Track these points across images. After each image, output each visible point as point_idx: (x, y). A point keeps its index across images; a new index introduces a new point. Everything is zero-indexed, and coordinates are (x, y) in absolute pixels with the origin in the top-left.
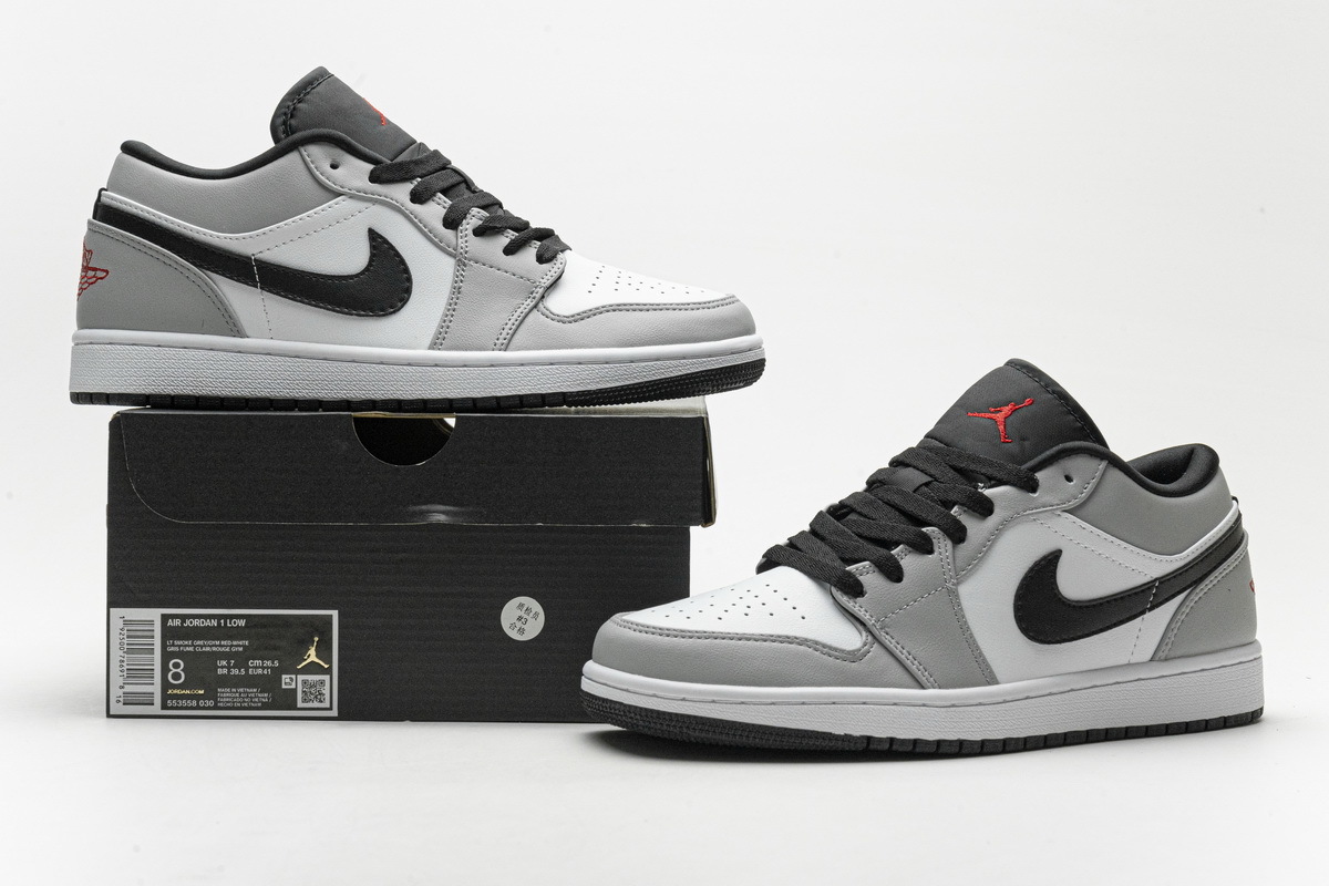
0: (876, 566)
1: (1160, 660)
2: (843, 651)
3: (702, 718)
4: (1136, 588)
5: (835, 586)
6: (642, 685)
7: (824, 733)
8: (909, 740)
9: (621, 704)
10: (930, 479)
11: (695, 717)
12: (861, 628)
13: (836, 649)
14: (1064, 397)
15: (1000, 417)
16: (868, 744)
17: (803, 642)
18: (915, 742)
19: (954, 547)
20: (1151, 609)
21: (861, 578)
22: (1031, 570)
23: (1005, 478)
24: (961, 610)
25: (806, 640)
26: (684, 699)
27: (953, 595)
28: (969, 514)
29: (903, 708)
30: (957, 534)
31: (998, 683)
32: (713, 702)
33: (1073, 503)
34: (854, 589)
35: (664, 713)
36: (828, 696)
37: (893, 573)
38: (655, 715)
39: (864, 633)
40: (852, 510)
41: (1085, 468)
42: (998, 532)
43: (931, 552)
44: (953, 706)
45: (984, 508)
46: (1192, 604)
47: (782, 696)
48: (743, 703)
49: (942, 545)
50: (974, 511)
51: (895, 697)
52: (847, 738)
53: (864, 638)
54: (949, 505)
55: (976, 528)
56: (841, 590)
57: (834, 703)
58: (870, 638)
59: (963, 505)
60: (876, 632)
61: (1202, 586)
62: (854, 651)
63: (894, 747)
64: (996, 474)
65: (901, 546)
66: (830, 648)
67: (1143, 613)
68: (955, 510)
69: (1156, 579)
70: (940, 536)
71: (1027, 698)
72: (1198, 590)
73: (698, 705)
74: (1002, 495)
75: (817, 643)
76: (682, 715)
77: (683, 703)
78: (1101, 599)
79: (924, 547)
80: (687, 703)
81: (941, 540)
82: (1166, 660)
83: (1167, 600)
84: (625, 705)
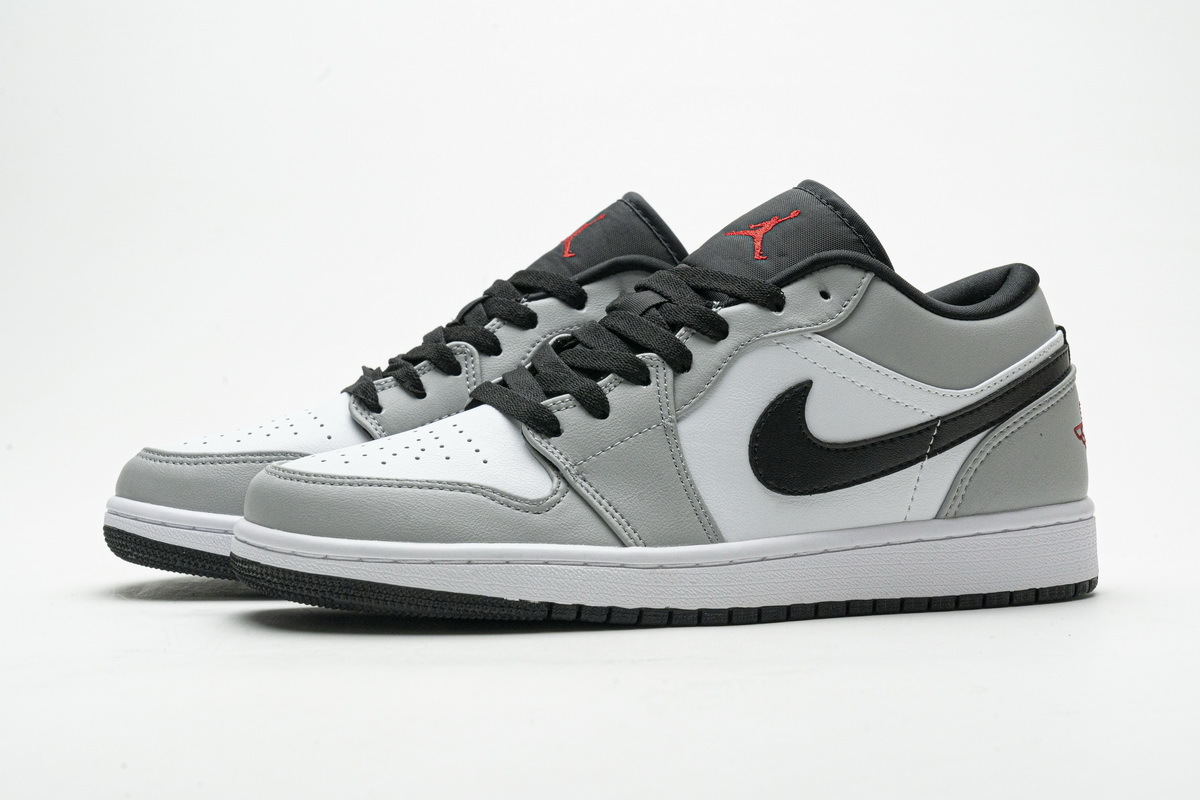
0: (578, 400)
1: (946, 517)
2: (524, 500)
3: (346, 580)
4: (911, 428)
5: (526, 423)
6: (278, 541)
7: (494, 598)
8: (602, 608)
9: (257, 564)
10: (663, 300)
11: (338, 579)
12: (553, 473)
13: (516, 498)
14: (838, 207)
15: (759, 233)
16: (550, 612)
17: (476, 489)
18: (611, 610)
19: (675, 376)
20: (931, 455)
21: (558, 414)
22: (772, 404)
23: (745, 294)
24: (680, 452)
25: (482, 487)
26: (326, 558)
27: (671, 434)
28: (697, 337)
29: (595, 569)
30: (680, 362)
31: (722, 540)
32: (361, 560)
33: (829, 323)
34: (549, 427)
35: (303, 574)
36: (500, 554)
37: (598, 407)
38: (293, 577)
39: (556, 480)
40: (578, 342)
41: (848, 282)
42: (731, 359)
43: (647, 382)
44: (661, 567)
45: (717, 330)
46: (988, 450)
47: (443, 553)
48: (396, 562)
49: (661, 375)
50: (704, 333)
51: (584, 555)
52: (523, 605)
53: (555, 485)
54: (675, 328)
55: (703, 354)
56: (533, 428)
57: (507, 563)
58: (562, 485)
59: (690, 326)
60: (571, 478)
61: (1002, 427)
62: (538, 501)
63: (583, 617)
64: (737, 290)
65: (611, 376)
66: (510, 497)
67: (921, 459)
68: (681, 334)
69: (938, 418)
70: (659, 363)
71: (763, 560)
72: (996, 433)
73: (341, 564)
74: (739, 313)
75: (494, 491)
76: (324, 577)
77: (325, 562)
78: (865, 441)
79: (640, 376)
80: (329, 562)
81: (660, 368)
82: (955, 517)
83: (953, 444)
84: (262, 566)
